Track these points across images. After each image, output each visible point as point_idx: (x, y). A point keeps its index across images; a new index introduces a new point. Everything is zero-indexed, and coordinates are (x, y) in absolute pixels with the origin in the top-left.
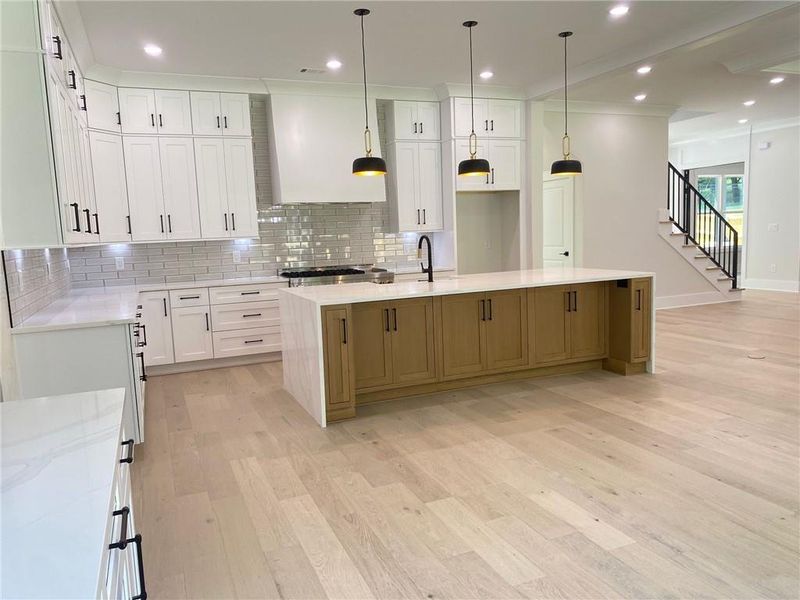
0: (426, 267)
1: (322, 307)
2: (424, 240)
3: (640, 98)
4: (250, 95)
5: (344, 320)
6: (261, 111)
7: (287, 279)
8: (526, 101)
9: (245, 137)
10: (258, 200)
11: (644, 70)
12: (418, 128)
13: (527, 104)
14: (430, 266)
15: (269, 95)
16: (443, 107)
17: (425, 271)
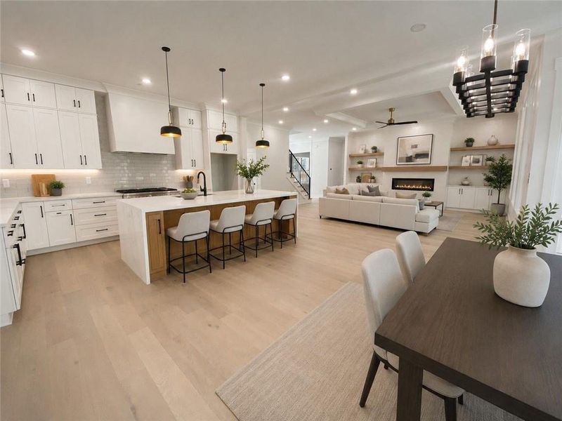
0: (203, 188)
1: (146, 213)
2: (201, 174)
3: (281, 122)
4: (95, 92)
5: (159, 220)
6: (102, 102)
7: (122, 194)
8: (239, 116)
9: (92, 114)
10: (101, 150)
11: (286, 109)
12: (191, 122)
13: (239, 118)
14: (205, 187)
15: (107, 94)
16: (203, 113)
17: (202, 190)
